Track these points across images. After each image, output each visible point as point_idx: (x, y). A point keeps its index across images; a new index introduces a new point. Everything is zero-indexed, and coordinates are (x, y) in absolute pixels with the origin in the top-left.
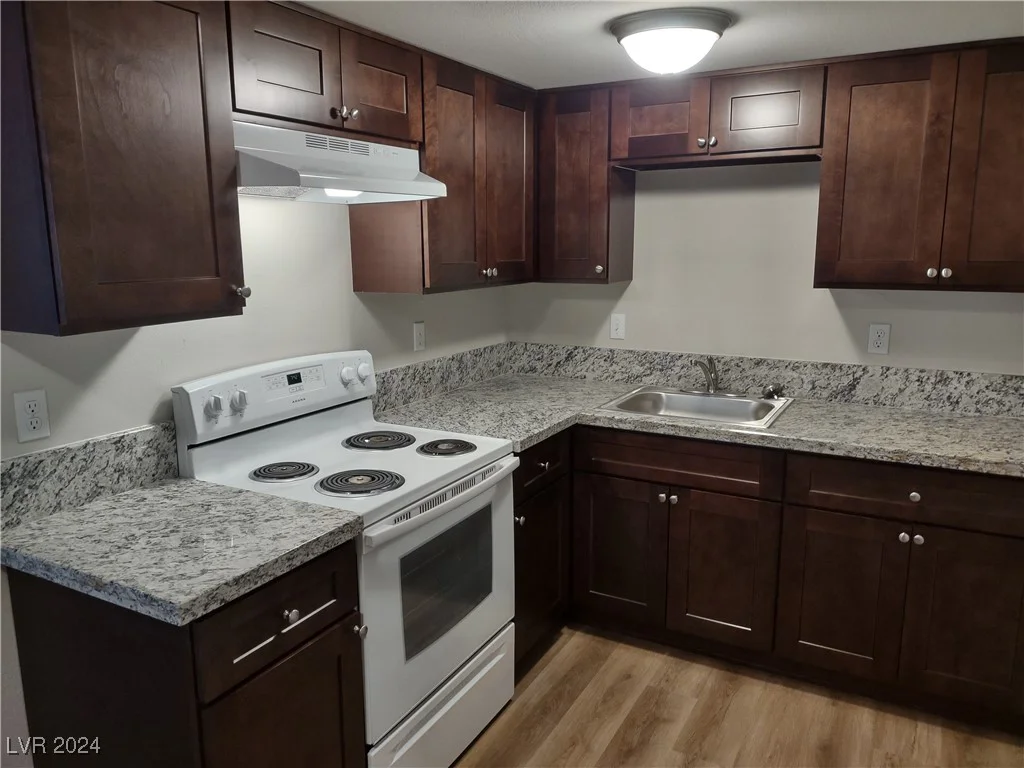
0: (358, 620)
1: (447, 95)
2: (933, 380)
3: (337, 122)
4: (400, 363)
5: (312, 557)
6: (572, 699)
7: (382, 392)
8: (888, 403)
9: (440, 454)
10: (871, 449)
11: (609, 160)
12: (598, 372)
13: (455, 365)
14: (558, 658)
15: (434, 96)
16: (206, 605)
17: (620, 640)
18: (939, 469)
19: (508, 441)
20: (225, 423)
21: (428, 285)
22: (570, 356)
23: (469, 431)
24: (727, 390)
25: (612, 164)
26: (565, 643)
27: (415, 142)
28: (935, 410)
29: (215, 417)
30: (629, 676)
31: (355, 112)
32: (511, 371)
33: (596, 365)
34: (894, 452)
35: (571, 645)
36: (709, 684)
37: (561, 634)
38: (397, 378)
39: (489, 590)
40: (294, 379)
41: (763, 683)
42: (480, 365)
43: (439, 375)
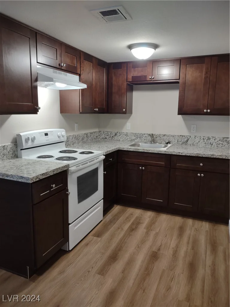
0: (67, 190)
1: (86, 63)
2: (206, 139)
3: (60, 67)
4: (72, 134)
5: (58, 172)
6: (118, 219)
7: (67, 141)
8: (196, 145)
9: (85, 154)
10: (191, 153)
11: (127, 82)
12: (123, 139)
13: (85, 136)
14: (114, 211)
15: (83, 62)
16: (36, 179)
17: (129, 207)
18: (207, 158)
19: (102, 152)
20: (30, 144)
21: (81, 111)
22: (116, 135)
23: (91, 150)
24: (157, 142)
25: (128, 83)
26: (115, 208)
27: (78, 74)
28: (207, 146)
29: (28, 142)
30: (132, 214)
31: (65, 65)
32: (100, 139)
33: (123, 137)
34: (197, 154)
35: (117, 209)
36: (152, 215)
37: (114, 206)
38: (71, 138)
39: (98, 190)
40: (46, 134)
41: (166, 215)
42: (92, 136)
43: (81, 138)
